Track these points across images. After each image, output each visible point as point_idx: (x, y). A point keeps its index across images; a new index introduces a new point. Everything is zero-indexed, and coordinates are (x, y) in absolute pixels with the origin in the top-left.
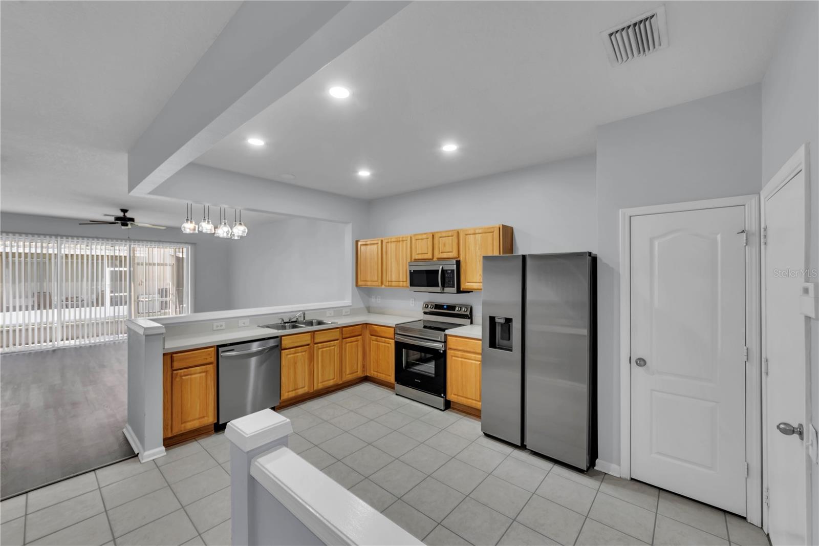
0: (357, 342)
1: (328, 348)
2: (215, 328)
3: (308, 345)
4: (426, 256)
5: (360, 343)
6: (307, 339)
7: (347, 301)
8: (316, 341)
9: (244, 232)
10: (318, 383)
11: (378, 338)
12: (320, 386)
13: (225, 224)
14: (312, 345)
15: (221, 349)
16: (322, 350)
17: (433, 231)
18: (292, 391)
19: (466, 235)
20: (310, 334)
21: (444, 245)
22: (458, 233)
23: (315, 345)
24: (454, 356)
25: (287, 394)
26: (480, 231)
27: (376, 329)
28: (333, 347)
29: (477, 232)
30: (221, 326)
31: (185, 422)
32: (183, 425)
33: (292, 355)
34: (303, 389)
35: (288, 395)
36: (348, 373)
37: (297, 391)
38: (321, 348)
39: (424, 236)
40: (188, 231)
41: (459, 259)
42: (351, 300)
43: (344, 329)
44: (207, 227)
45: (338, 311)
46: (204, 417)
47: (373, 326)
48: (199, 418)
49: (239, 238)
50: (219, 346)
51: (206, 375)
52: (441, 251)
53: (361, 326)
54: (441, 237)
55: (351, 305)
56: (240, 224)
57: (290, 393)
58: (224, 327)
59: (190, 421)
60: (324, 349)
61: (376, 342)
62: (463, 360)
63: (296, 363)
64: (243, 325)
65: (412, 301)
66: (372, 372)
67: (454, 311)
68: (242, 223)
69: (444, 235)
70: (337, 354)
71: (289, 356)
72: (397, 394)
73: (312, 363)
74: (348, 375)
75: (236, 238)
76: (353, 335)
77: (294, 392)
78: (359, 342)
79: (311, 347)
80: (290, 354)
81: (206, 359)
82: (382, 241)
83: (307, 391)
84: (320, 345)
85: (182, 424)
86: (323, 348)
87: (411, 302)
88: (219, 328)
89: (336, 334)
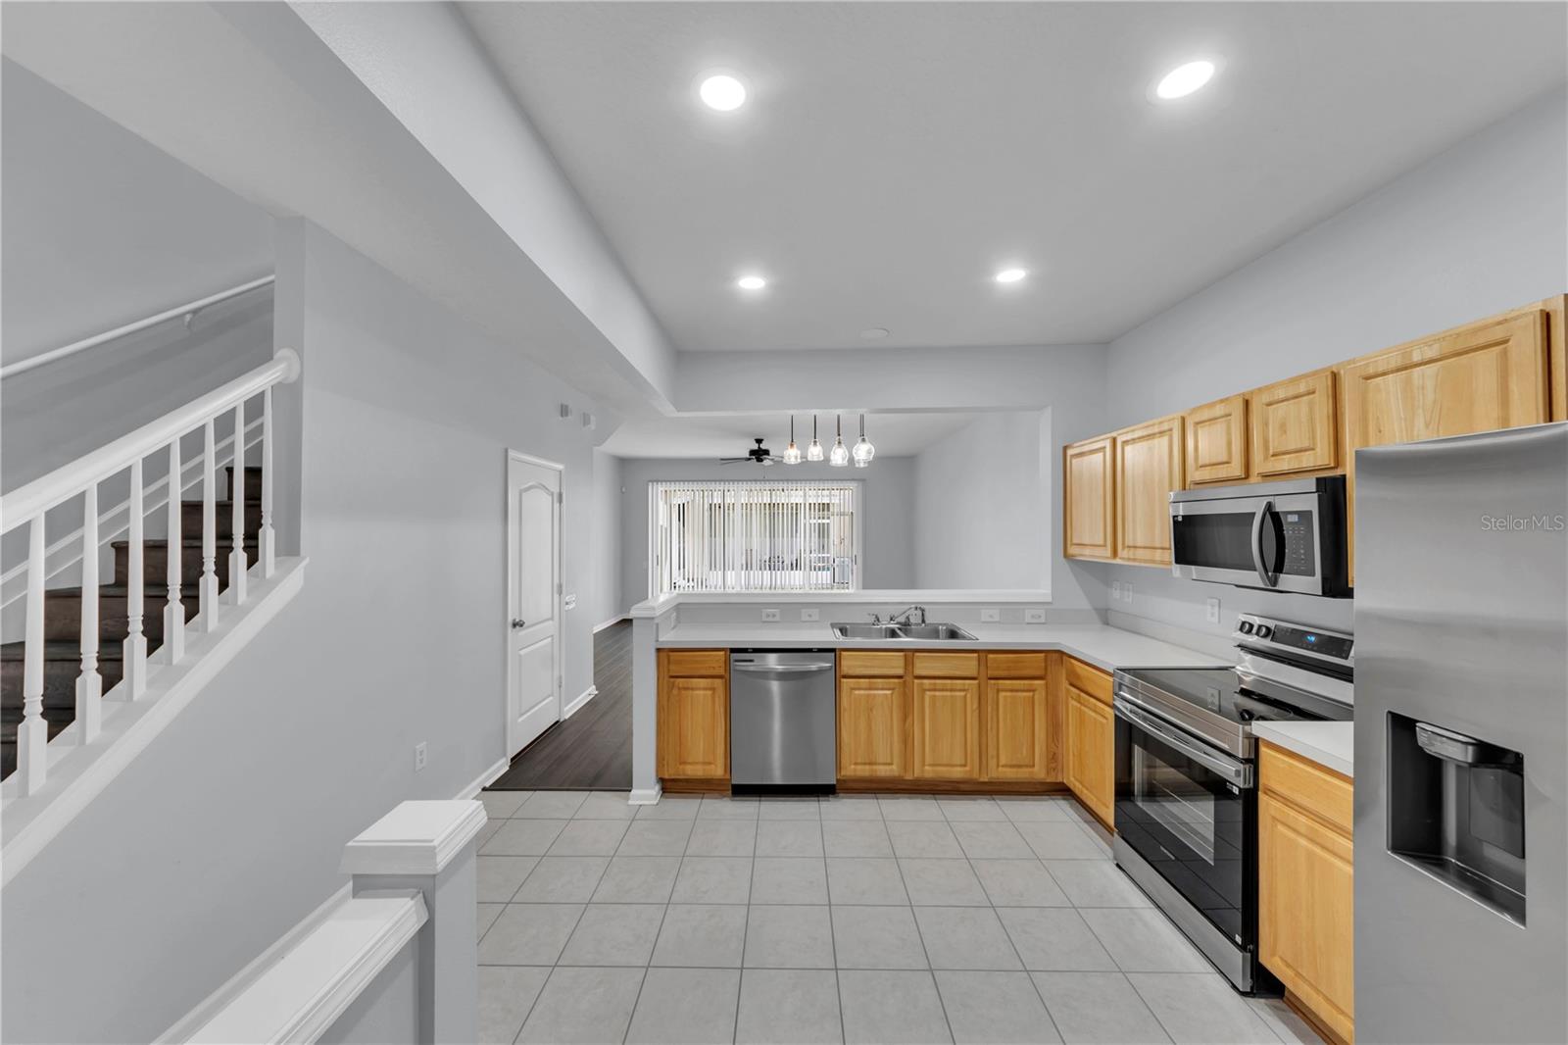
0: (1031, 694)
1: (948, 693)
2: (764, 619)
3: (900, 677)
4: (1223, 472)
5: (1040, 696)
6: (896, 665)
7: (1043, 591)
8: (918, 672)
9: (869, 452)
10: (924, 765)
11: (1082, 694)
12: (929, 772)
13: (839, 443)
14: (908, 678)
15: (735, 656)
16: (932, 693)
17: (1245, 387)
18: (865, 764)
19: (1368, 378)
20: (902, 654)
21: (1283, 428)
22: (1335, 377)
23: (916, 681)
24: (1284, 824)
25: (853, 767)
26: (1430, 353)
27: (1079, 670)
28: (962, 694)
29: (1416, 357)
30: (774, 616)
31: (685, 763)
32: (681, 767)
33: (862, 692)
34: (887, 768)
35: (855, 770)
36: (1003, 761)
37: (875, 767)
38: (929, 690)
39: (1219, 411)
40: (793, 461)
41: (1338, 472)
42: (1050, 588)
43: (991, 656)
44: (815, 453)
45: (1011, 612)
46: (710, 763)
47: (1073, 661)
48: (704, 763)
49: (866, 465)
50: (734, 650)
51: (714, 693)
52: (1271, 452)
53: (1043, 655)
54: (1269, 404)
55: (1049, 599)
56: (864, 440)
57: (859, 767)
58: (777, 618)
59: (690, 763)
60: (937, 693)
61: (1079, 705)
62: (1318, 850)
63: (871, 710)
64: (808, 619)
65: (1213, 606)
66: (1072, 779)
67: (1346, 658)
68: (866, 438)
69: (1281, 394)
70: (973, 711)
71: (857, 692)
72: (1118, 865)
73: (910, 718)
74: (1003, 766)
75: (862, 465)
76: (1013, 673)
77: (867, 767)
78: (1037, 693)
79: (905, 681)
80: (860, 689)
81: (714, 668)
82: (1114, 440)
83: (896, 774)
84: (926, 681)
85: (680, 764)
86: (935, 690)
87: (1209, 607)
88: (770, 619)
89: (970, 665)
